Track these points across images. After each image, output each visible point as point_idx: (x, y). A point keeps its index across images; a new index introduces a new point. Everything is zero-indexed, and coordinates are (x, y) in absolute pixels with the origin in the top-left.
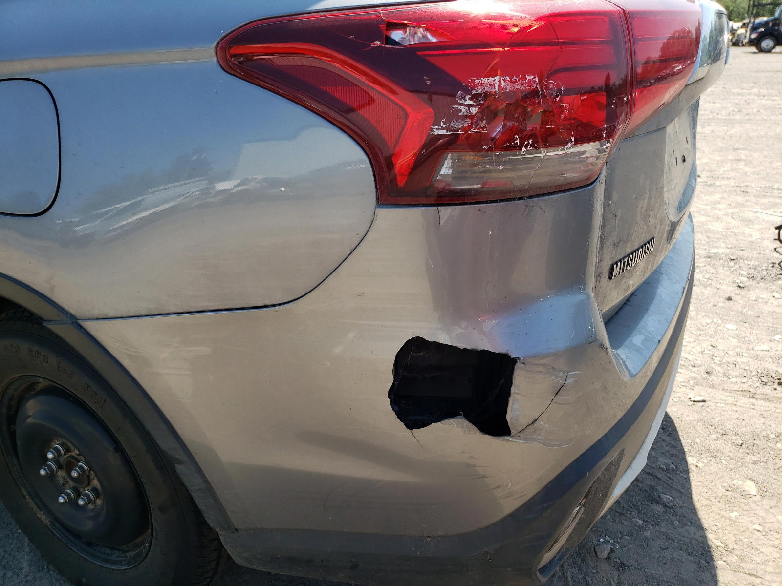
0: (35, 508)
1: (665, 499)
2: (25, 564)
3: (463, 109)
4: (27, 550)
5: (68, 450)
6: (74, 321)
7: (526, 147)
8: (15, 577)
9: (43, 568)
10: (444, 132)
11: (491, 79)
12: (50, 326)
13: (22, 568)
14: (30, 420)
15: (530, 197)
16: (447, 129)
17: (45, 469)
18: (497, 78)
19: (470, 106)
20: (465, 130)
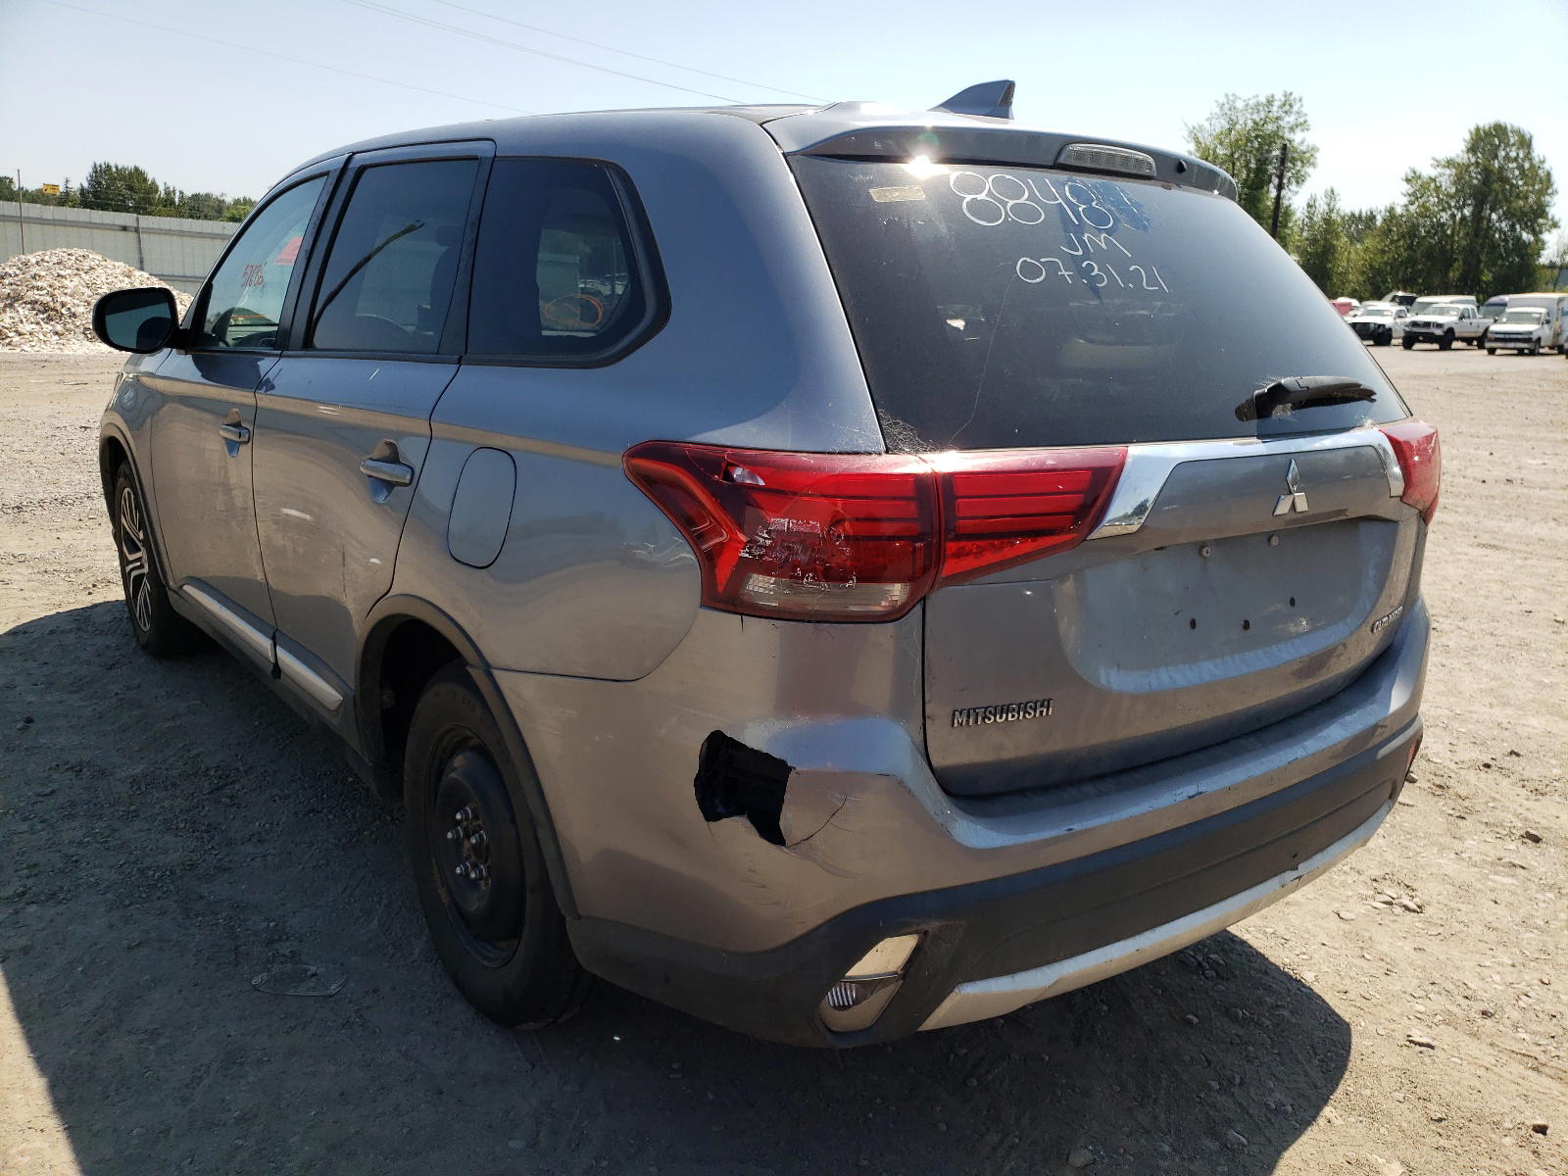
0: (439, 883)
1: (1231, 1137)
2: (416, 952)
3: (761, 540)
4: (425, 938)
5: (476, 817)
6: (488, 669)
7: (807, 578)
8: (402, 959)
9: (432, 960)
10: (747, 555)
11: (782, 520)
12: (470, 670)
13: (412, 954)
14: (453, 775)
15: (819, 622)
16: (749, 553)
17: (452, 833)
18: (787, 520)
19: (765, 538)
20: (761, 556)
